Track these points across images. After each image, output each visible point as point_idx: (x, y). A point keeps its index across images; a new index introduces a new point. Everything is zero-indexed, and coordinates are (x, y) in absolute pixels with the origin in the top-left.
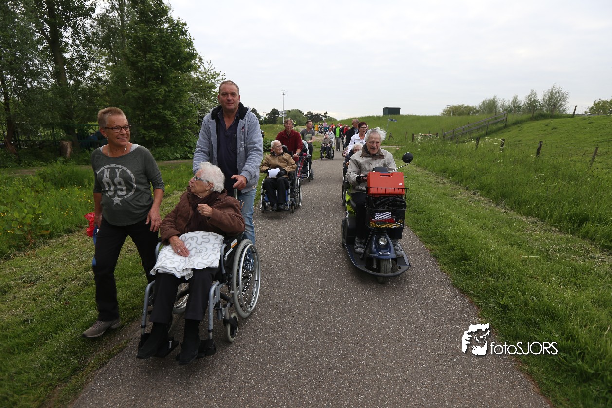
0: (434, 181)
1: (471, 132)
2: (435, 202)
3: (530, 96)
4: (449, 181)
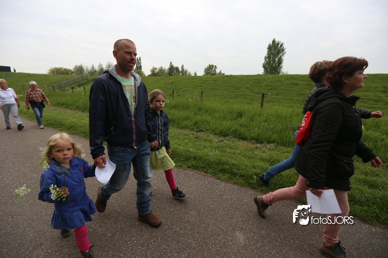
0: (53, 109)
1: (70, 85)
2: (57, 116)
3: (99, 65)
4: (62, 108)
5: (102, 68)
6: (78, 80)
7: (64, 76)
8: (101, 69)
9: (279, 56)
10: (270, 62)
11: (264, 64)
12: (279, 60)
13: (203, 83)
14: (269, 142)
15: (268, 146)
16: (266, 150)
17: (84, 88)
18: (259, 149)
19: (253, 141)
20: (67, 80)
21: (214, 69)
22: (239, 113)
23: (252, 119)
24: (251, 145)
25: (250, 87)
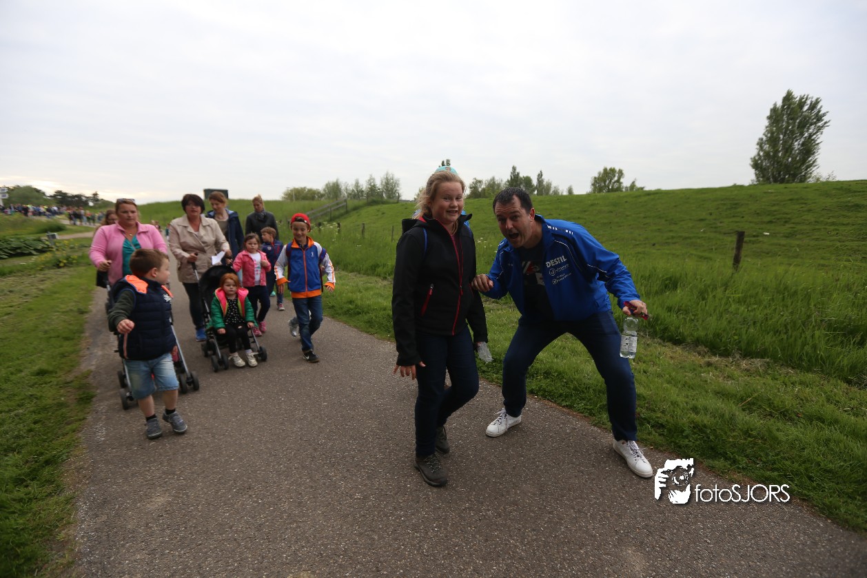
3: (369, 180)
5: (374, 186)
6: (329, 210)
7: (307, 202)
8: (373, 188)
9: (806, 135)
10: (776, 152)
11: (757, 158)
12: (803, 144)
13: (585, 211)
14: (748, 354)
15: (744, 364)
16: (737, 373)
17: (339, 224)
18: (716, 370)
19: (700, 347)
20: (312, 209)
21: (616, 178)
22: (670, 279)
23: (702, 295)
24: (694, 358)
25: (709, 217)
